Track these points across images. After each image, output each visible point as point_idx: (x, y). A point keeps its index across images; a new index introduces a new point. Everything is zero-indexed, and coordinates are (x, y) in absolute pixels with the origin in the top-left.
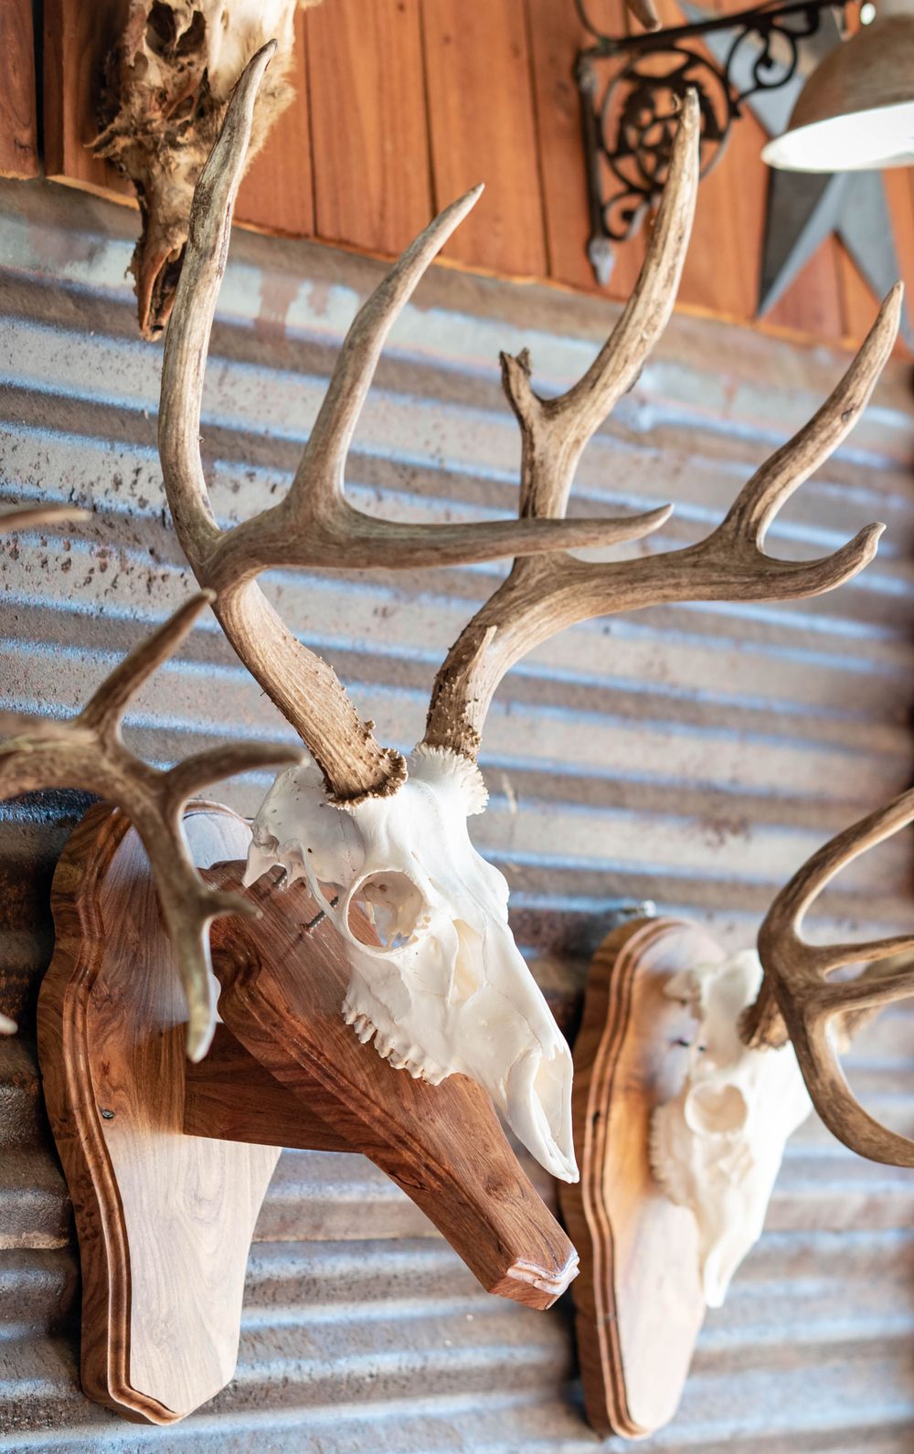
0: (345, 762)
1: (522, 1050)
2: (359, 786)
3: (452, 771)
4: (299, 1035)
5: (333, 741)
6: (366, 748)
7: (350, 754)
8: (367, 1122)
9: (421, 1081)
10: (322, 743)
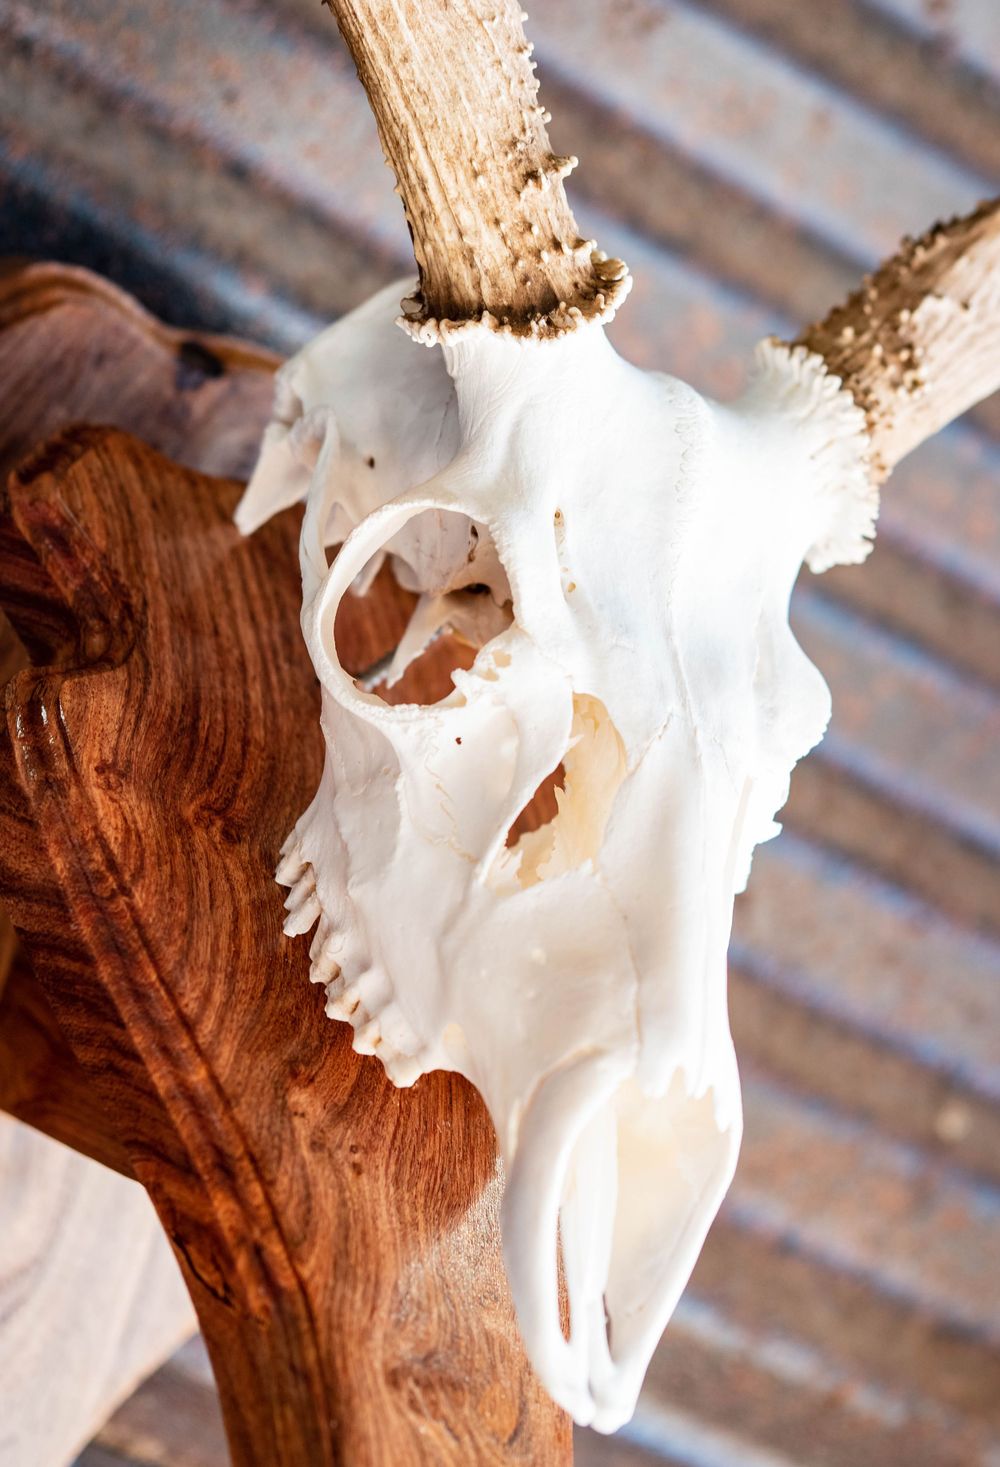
0: (455, 218)
1: (585, 1044)
2: (473, 295)
3: (803, 412)
4: (95, 828)
5: (438, 156)
6: (521, 206)
7: (473, 203)
8: (161, 1092)
9: (373, 1067)
10: (410, 150)
